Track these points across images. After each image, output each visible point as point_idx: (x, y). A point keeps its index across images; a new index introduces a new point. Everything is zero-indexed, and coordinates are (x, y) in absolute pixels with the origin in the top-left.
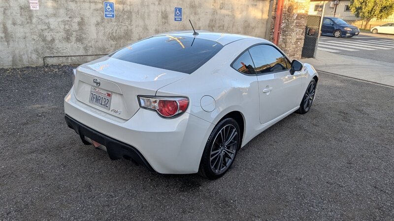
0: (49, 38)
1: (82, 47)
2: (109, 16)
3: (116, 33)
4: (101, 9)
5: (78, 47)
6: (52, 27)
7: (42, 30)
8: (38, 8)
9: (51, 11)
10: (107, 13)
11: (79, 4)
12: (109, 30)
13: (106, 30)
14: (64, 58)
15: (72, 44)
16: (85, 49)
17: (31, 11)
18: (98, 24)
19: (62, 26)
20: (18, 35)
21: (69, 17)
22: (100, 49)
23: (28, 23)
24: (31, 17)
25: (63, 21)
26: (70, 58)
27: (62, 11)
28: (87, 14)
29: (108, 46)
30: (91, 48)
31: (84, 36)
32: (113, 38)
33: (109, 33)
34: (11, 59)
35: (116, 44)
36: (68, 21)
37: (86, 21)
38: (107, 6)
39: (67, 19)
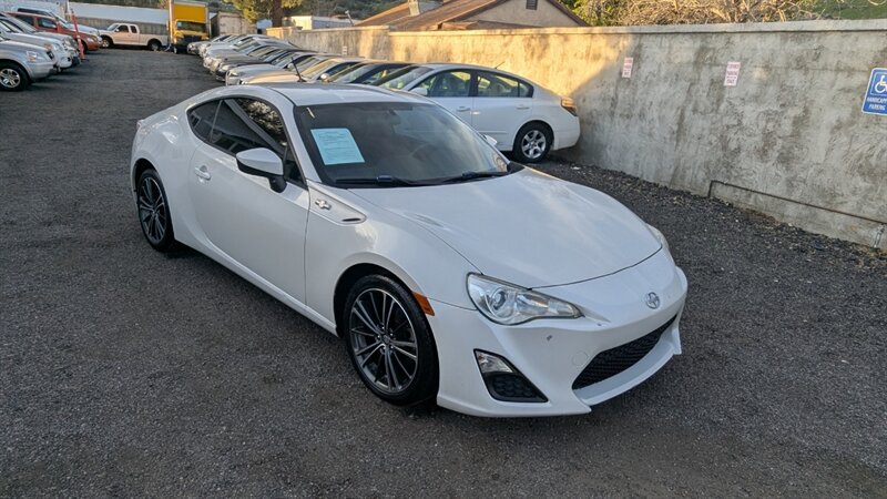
0: (733, 145)
1: (784, 179)
2: (876, 107)
3: (879, 157)
4: (860, 89)
5: (777, 174)
6: (744, 122)
7: (728, 127)
8: (734, 84)
9: (752, 89)
10: (874, 100)
11: (810, 76)
12: (861, 147)
13: (855, 146)
14: (744, 193)
15: (769, 164)
16: (790, 183)
17: (723, 88)
18: (838, 127)
19: (762, 124)
20: (695, 131)
21: (783, 105)
22: (822, 192)
23: (712, 111)
24: (719, 100)
25: (767, 113)
26: (753, 196)
27: (772, 90)
28: (821, 98)
29: (845, 191)
30: (802, 185)
31: (796, 151)
32: (869, 172)
33: (861, 155)
34: (672, 171)
35: (871, 189)
36: (776, 113)
37: (812, 117)
38: (878, 80)
39: (775, 109)
